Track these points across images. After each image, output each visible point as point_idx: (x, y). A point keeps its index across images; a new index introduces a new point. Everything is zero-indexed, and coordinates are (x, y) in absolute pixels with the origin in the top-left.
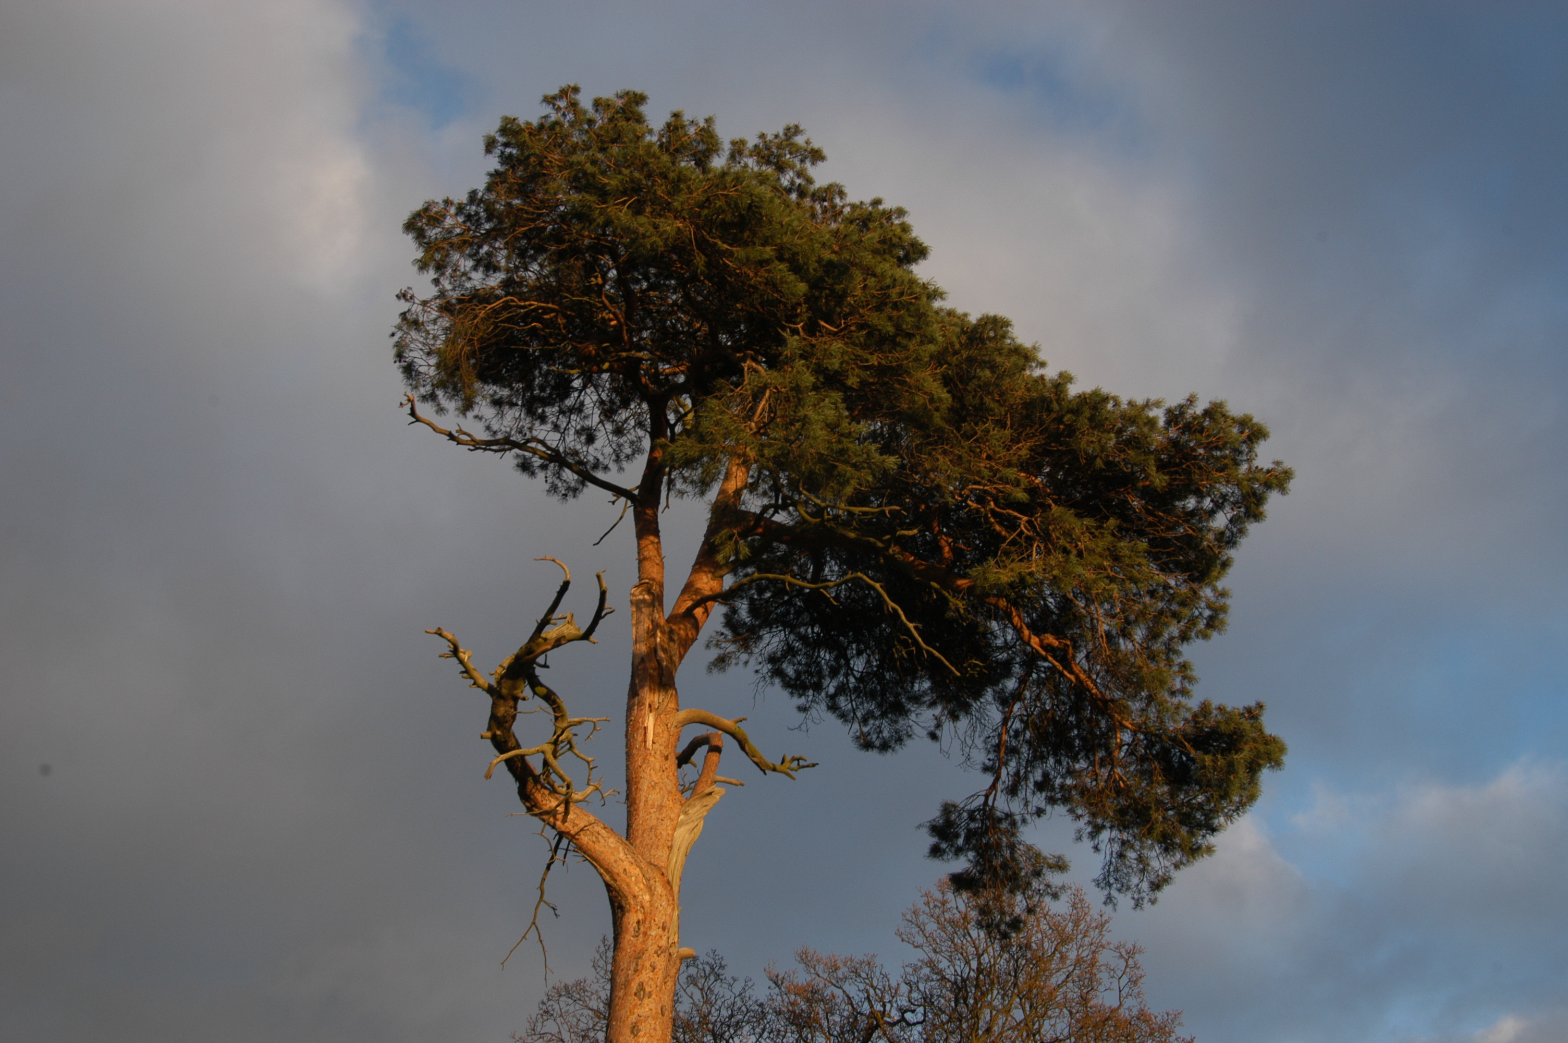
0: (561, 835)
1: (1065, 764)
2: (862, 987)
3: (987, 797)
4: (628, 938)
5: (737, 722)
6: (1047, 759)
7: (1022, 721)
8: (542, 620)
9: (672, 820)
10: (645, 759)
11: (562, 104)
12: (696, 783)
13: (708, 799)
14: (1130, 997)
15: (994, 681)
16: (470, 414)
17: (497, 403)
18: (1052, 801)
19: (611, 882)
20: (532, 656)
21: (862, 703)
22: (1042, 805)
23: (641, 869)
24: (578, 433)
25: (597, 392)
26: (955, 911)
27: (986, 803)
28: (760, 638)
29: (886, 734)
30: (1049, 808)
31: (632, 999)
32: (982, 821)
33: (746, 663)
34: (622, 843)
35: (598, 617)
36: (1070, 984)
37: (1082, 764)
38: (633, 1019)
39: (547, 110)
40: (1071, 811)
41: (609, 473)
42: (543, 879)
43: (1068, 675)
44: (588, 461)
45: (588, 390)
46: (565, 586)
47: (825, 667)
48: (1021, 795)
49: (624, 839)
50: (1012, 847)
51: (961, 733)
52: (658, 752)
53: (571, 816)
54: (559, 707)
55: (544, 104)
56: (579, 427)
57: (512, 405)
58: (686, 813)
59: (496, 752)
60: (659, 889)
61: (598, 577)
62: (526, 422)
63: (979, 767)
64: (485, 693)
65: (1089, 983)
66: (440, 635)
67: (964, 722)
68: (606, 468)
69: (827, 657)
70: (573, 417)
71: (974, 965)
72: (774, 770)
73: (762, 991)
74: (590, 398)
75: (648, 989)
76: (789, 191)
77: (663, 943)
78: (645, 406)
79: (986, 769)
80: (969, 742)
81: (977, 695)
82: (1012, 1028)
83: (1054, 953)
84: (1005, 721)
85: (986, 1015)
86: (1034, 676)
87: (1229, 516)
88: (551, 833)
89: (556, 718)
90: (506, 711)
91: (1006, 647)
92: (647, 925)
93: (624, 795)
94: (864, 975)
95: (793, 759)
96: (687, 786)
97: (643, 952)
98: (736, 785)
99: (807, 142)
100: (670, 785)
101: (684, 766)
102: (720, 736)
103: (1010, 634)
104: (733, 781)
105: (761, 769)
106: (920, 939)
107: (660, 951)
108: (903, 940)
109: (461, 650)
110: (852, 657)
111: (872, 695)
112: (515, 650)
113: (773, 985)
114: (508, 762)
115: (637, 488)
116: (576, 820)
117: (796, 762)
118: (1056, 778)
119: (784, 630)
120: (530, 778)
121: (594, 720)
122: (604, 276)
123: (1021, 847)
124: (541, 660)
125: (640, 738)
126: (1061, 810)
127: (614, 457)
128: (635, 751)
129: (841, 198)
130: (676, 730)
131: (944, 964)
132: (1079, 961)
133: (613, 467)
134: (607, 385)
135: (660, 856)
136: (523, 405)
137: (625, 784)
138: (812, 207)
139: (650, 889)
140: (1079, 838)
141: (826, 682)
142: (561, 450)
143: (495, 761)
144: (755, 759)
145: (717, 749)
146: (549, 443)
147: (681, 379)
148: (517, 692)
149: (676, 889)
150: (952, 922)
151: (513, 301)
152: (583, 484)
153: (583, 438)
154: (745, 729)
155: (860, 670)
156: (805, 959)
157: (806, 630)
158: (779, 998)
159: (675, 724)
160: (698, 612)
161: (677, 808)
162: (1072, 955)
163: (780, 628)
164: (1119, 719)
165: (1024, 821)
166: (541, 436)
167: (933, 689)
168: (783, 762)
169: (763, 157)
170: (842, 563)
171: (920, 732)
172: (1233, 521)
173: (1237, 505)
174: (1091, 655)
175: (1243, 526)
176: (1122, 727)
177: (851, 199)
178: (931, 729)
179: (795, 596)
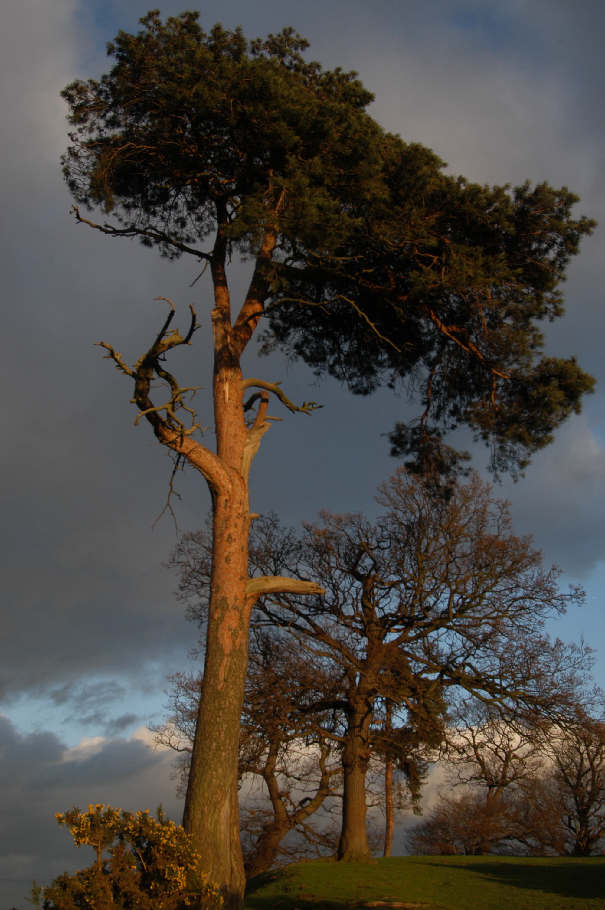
0: (180, 454)
1: (466, 399)
2: (355, 529)
3: (422, 420)
4: (221, 509)
5: (276, 384)
6: (456, 397)
7: (440, 376)
8: (160, 334)
9: (242, 442)
10: (225, 408)
11: (151, 23)
12: (255, 419)
13: (262, 429)
14: (504, 530)
15: (423, 353)
16: (111, 214)
17: (127, 207)
18: (460, 420)
19: (210, 479)
20: (156, 354)
21: (349, 369)
22: (454, 423)
23: (226, 471)
24: (176, 222)
25: (185, 196)
26: (406, 485)
27: (422, 424)
28: (289, 334)
29: (365, 385)
30: (458, 424)
31: (225, 543)
32: (420, 434)
33: (281, 349)
34: (215, 457)
35: (192, 330)
36: (471, 524)
37: (476, 399)
38: (226, 554)
39: (144, 28)
40: (471, 426)
41: (196, 244)
42: (172, 480)
43: (465, 348)
44: (183, 238)
45: (179, 196)
46: (172, 314)
47: (327, 349)
48: (442, 418)
49: (215, 454)
50: (438, 448)
51: (406, 383)
52: (232, 404)
53: (185, 444)
54: (173, 382)
55: (141, 24)
56: (176, 218)
57: (135, 207)
58: (250, 438)
59: (140, 410)
60: (237, 482)
61: (191, 307)
62: (144, 216)
63: (419, 402)
64: (131, 377)
65: (482, 522)
66: (103, 346)
67: (408, 377)
68: (194, 241)
69: (328, 343)
70: (172, 212)
71: (418, 515)
72: (298, 410)
73: (300, 534)
74: (181, 200)
75: (233, 537)
76: (289, 68)
77: (241, 511)
78: (214, 204)
79: (424, 403)
80: (411, 388)
81: (414, 362)
82: (440, 549)
83: (461, 507)
84: (431, 376)
85: (425, 542)
86: (446, 349)
87: (556, 251)
88: (174, 454)
89: (173, 389)
90: (144, 387)
91: (429, 333)
92: (231, 502)
93: (214, 430)
94: (356, 523)
95: (310, 404)
96: (250, 422)
97: (230, 517)
98: (278, 420)
99: (298, 36)
100: (240, 422)
101: (248, 411)
102: (267, 393)
103: (431, 326)
104: (276, 418)
105: (292, 411)
106: (388, 502)
107: (239, 516)
108: (378, 502)
109: (116, 353)
110: (342, 343)
111: (355, 364)
113: (306, 531)
114: (148, 416)
115: (212, 252)
116: (188, 445)
118: (461, 407)
119: (302, 329)
120: (160, 424)
121: (194, 388)
122: (184, 128)
123: (443, 448)
124: (161, 356)
125: (221, 397)
126: (465, 425)
127: (197, 234)
128: (219, 405)
129: (319, 70)
130: (242, 391)
131: (400, 514)
132: (476, 511)
133: (197, 239)
134: (191, 192)
135: (236, 463)
136: (142, 206)
137: (215, 424)
138: (304, 78)
139: (232, 482)
140: (476, 441)
141: (328, 357)
142: (166, 232)
143: (139, 415)
144: (288, 405)
145: (266, 401)
146: (158, 229)
147: (234, 187)
148: (149, 376)
149: (246, 481)
150: (405, 492)
151: (132, 145)
152: (181, 252)
153: (179, 225)
154: (282, 388)
155: (347, 350)
156: (323, 515)
157: (315, 329)
158: (309, 537)
159: (241, 388)
160: (251, 322)
161: (244, 435)
162: (472, 508)
163: (300, 328)
164: (496, 372)
165: (445, 433)
166: (154, 225)
167: (389, 358)
168: (304, 405)
169: (272, 49)
170: (334, 289)
171: (384, 384)
172: (559, 254)
173: (561, 244)
174: (478, 336)
175: (566, 257)
176: (498, 377)
177: (324, 69)
178: (389, 382)
179: (307, 310)
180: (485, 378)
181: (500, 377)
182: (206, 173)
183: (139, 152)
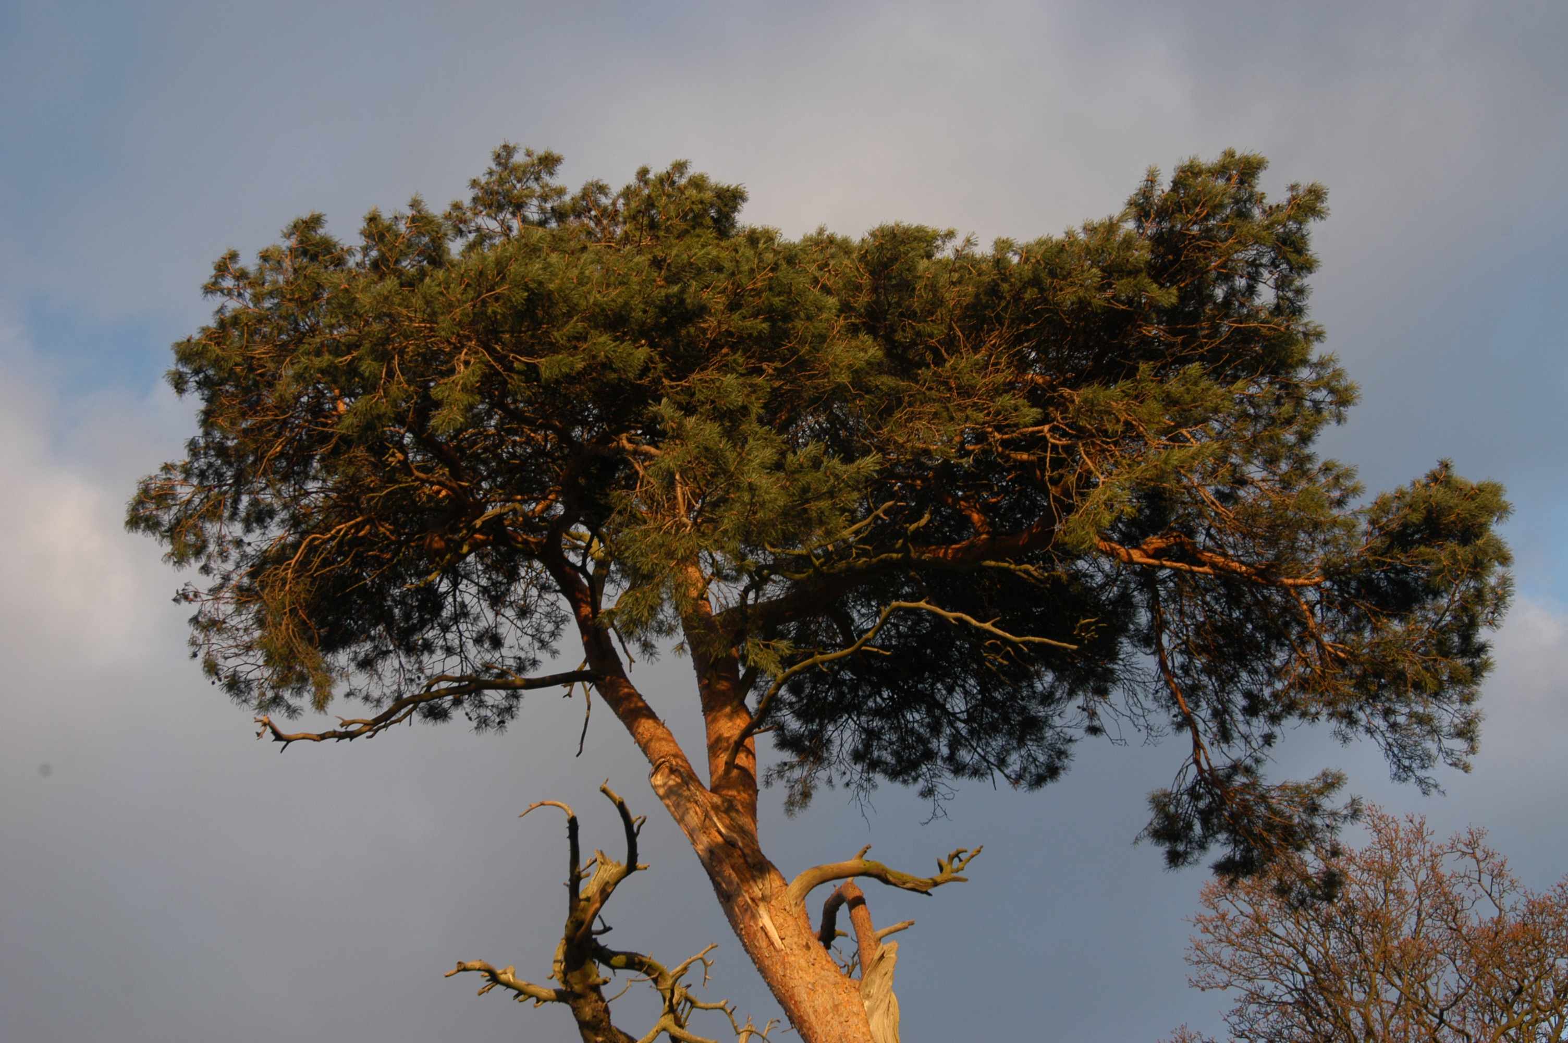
1: (1261, 669)
3: (1197, 762)
5: (861, 856)
6: (1238, 676)
7: (1181, 652)
8: (571, 880)
9: (857, 1014)
10: (783, 964)
11: (229, 283)
12: (858, 953)
13: (883, 963)
14: (1505, 895)
15: (1122, 627)
17: (366, 664)
18: (1274, 719)
20: (584, 927)
21: (987, 744)
22: (1266, 729)
24: (478, 641)
25: (472, 581)
26: (1242, 918)
27: (1201, 771)
28: (829, 741)
29: (1042, 758)
30: (1276, 730)
32: (1210, 792)
33: (830, 781)
35: (632, 837)
36: (1428, 922)
37: (1280, 657)
39: (217, 300)
40: (1303, 715)
41: (542, 666)
43: (1201, 569)
44: (510, 667)
45: (461, 587)
46: (573, 825)
47: (922, 730)
48: (1235, 735)
50: (1263, 798)
51: (1121, 707)
52: (794, 947)
54: (650, 966)
55: (209, 296)
56: (475, 635)
57: (383, 655)
58: (868, 996)
61: (605, 791)
62: (409, 663)
63: (1170, 729)
64: (556, 1003)
65: (1448, 906)
66: (465, 969)
67: (1117, 695)
68: (535, 662)
69: (917, 716)
70: (463, 627)
71: (1304, 967)
72: (936, 884)
74: (469, 594)
76: (543, 223)
78: (537, 564)
79: (1179, 727)
80: (1138, 711)
81: (1113, 656)
83: (1386, 898)
84: (1162, 665)
85: (1354, 1017)
86: (1163, 593)
87: (1271, 282)
89: (655, 981)
90: (593, 1010)
91: (1110, 580)
93: (786, 1020)
95: (951, 858)
96: (850, 963)
98: (905, 928)
99: (529, 154)
100: (831, 975)
101: (833, 943)
102: (852, 883)
103: (1106, 564)
104: (899, 925)
105: (922, 892)
106: (1222, 976)
108: (1203, 989)
109: (499, 971)
110: (945, 700)
111: (993, 729)
112: (562, 933)
115: (585, 662)
117: (956, 860)
118: (1261, 690)
119: (850, 717)
121: (699, 955)
122: (403, 449)
123: (1273, 793)
124: (597, 926)
125: (764, 944)
126: (1291, 722)
127: (537, 645)
128: (767, 962)
129: (606, 195)
130: (798, 909)
131: (1269, 987)
132: (1421, 891)
134: (480, 567)
136: (398, 647)
137: (780, 1007)
138: (583, 225)
141: (934, 744)
142: (469, 672)
144: (909, 885)
145: (858, 901)
146: (450, 675)
147: (560, 509)
148: (593, 979)
150: (1247, 933)
151: (314, 539)
152: (517, 697)
153: (487, 645)
154: (876, 858)
155: (963, 709)
157: (875, 702)
159: (793, 903)
160: (742, 760)
161: (855, 997)
162: (1409, 886)
163: (846, 716)
164: (1290, 581)
165: (1258, 761)
166: (437, 670)
167: (1059, 679)
168: (941, 869)
169: (490, 206)
170: (869, 601)
171: (1079, 733)
172: (1281, 284)
173: (1274, 264)
174: (1213, 531)
175: (1298, 283)
176: (1299, 588)
177: (616, 188)
178: (1086, 723)
179: (838, 672)
180: (1276, 605)
181: (1303, 586)
182: (490, 511)
183: (333, 543)
